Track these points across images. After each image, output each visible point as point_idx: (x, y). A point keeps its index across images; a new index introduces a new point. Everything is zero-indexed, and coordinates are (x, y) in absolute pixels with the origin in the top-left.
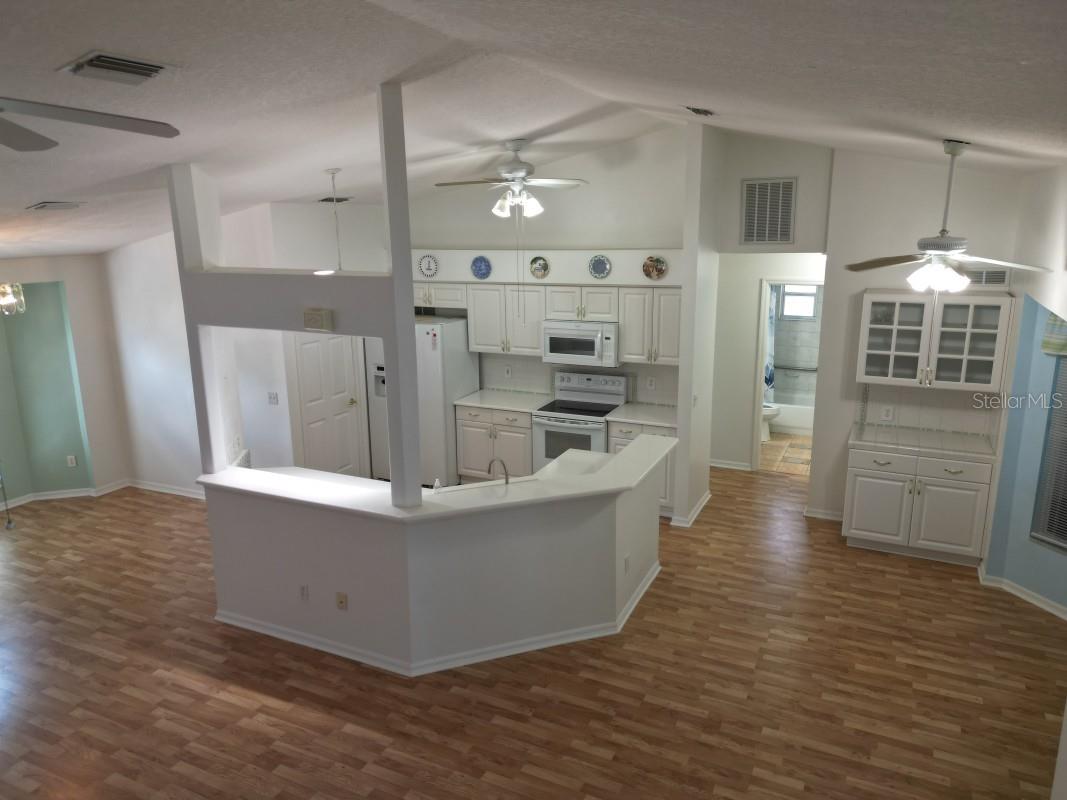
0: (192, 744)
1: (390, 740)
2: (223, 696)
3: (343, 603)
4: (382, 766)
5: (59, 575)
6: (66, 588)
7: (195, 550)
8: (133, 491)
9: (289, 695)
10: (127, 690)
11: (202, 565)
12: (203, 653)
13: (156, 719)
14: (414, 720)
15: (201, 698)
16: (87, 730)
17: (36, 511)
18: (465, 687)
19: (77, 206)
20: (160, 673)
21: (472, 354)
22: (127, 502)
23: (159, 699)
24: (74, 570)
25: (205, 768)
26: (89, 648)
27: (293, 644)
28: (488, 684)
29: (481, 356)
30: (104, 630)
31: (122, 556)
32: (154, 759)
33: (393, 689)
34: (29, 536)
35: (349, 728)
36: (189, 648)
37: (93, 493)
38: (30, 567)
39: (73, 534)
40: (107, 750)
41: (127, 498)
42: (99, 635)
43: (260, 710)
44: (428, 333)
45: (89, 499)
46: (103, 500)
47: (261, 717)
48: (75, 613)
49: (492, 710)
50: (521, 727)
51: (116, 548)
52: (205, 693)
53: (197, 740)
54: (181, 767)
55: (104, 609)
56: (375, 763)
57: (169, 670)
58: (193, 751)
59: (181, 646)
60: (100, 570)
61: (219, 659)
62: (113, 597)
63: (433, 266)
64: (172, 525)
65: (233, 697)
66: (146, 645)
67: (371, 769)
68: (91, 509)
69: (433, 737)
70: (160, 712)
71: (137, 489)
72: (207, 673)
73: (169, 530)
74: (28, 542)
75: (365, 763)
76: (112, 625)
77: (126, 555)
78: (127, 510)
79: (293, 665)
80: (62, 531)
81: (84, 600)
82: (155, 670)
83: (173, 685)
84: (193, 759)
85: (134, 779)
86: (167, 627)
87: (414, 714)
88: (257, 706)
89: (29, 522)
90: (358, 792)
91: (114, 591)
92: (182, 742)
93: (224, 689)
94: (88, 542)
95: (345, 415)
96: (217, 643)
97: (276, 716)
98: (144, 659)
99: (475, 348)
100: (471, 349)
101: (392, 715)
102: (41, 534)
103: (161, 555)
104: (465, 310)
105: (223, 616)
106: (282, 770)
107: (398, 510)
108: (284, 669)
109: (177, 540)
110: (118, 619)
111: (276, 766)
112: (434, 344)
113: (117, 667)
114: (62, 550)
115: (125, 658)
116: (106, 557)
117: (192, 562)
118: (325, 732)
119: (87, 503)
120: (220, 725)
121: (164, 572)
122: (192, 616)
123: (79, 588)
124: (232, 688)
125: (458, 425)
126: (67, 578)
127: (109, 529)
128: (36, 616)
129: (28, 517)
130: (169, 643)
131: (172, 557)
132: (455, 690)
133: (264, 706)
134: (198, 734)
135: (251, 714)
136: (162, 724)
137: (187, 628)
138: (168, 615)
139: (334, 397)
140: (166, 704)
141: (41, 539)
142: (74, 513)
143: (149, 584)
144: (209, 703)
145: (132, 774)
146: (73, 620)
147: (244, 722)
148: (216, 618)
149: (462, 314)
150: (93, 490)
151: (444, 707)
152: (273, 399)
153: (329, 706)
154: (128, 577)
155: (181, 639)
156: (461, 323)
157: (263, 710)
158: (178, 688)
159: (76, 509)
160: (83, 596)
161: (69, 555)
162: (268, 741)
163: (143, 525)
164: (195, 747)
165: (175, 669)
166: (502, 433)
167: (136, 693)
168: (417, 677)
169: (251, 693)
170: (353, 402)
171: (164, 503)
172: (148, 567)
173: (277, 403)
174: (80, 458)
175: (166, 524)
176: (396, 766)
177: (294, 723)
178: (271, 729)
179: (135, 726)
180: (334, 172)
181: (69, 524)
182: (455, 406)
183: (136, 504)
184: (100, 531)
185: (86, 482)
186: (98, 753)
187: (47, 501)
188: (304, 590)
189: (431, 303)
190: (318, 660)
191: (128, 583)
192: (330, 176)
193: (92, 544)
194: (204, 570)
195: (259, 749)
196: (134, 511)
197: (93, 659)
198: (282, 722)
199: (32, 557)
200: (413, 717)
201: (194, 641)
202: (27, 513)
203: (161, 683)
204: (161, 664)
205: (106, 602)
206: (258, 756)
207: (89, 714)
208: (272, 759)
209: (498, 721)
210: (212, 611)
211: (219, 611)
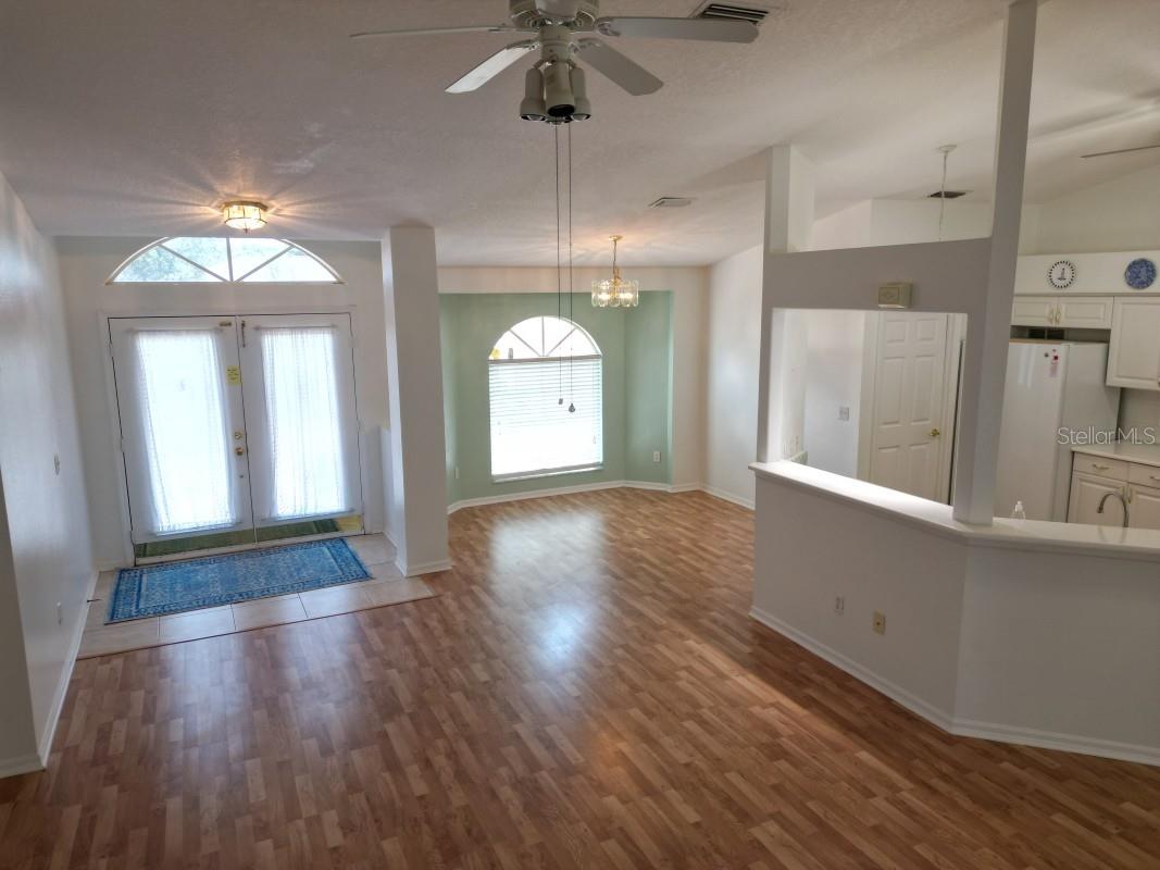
0: (705, 710)
1: (911, 786)
2: (741, 680)
3: (880, 624)
4: (895, 806)
5: (630, 546)
6: (631, 556)
7: (743, 552)
8: (701, 494)
9: (807, 702)
10: (661, 647)
11: (748, 566)
12: (732, 640)
13: (679, 679)
14: (944, 777)
15: (722, 676)
16: (623, 667)
17: (623, 494)
18: (1023, 768)
19: (689, 203)
20: (691, 643)
21: (1111, 389)
22: (695, 502)
23: (684, 663)
24: (642, 544)
25: (711, 734)
26: (639, 606)
27: (821, 659)
28: (1058, 777)
29: (1124, 392)
30: (654, 595)
31: (682, 543)
32: (669, 710)
33: (924, 737)
34: (614, 511)
35: (864, 755)
36: (720, 632)
37: (669, 489)
38: (610, 534)
39: (647, 517)
40: (634, 688)
41: (695, 499)
42: (648, 598)
43: (772, 705)
44: (1047, 355)
45: (665, 494)
46: (677, 496)
47: (773, 712)
48: (634, 576)
49: (1054, 806)
50: (1097, 841)
51: (677, 536)
52: (726, 672)
53: (710, 708)
54: (690, 725)
55: (658, 580)
56: (887, 799)
57: (699, 643)
58: (704, 716)
59: (714, 627)
60: (662, 550)
61: (747, 649)
62: (666, 573)
63: (1068, 274)
64: (730, 529)
65: (749, 684)
66: (686, 618)
67: (880, 802)
68: (665, 501)
69: (966, 804)
70: (683, 674)
71: (704, 493)
72: (731, 656)
73: (725, 531)
74: (613, 516)
75: (875, 795)
76: (660, 593)
77: (684, 543)
78: (693, 507)
79: (818, 678)
80: (639, 513)
81: (643, 569)
82: (688, 639)
83: (701, 657)
84: (703, 723)
85: (650, 719)
86: (705, 608)
87: (944, 770)
88: (771, 700)
89: (617, 501)
90: (861, 819)
91: (669, 568)
92: (697, 705)
93: (743, 675)
94: (657, 526)
95: (923, 447)
96: (748, 636)
97: (787, 715)
98: (681, 629)
99: (1115, 380)
100: (1108, 383)
101: (916, 762)
102: (622, 512)
103: (715, 550)
104: (1108, 332)
105: (756, 613)
106: (783, 765)
107: (959, 524)
108: (804, 677)
109: (729, 541)
110: (667, 590)
111: (778, 759)
112: (1054, 370)
113: (657, 628)
114: (636, 527)
115: (664, 622)
116: (668, 540)
117: (738, 562)
118: (838, 749)
119: (663, 496)
120: (733, 704)
121: (712, 564)
122: (729, 606)
123: (641, 559)
124: (751, 676)
125: (1074, 476)
126: (635, 549)
127: (675, 519)
128: (607, 571)
129: (616, 498)
130: (705, 622)
131: (722, 553)
132: (1005, 765)
133: (779, 703)
134: (712, 704)
135: (764, 706)
136: (682, 684)
137: (723, 615)
138: (709, 599)
139: (913, 424)
140: (689, 669)
141: (623, 516)
142: (652, 502)
143: (698, 570)
144: (727, 682)
145: (649, 714)
146: (631, 581)
147: (756, 710)
148: (751, 614)
149: (1101, 336)
150: (670, 487)
151: (986, 778)
152: (844, 414)
153: (847, 727)
154: (682, 560)
155: (715, 621)
156: (1099, 348)
157: (776, 705)
158: (702, 659)
159: (653, 499)
160: (644, 565)
161: (640, 532)
162: (775, 734)
163: (704, 523)
164: (706, 713)
165: (705, 645)
166: (1141, 496)
167: (668, 653)
168: (958, 736)
169: (767, 687)
170: (935, 433)
171: (726, 509)
172: (701, 557)
173: (848, 418)
174: (663, 456)
175: (723, 526)
176: (910, 812)
177: (805, 728)
178: (782, 726)
179: (661, 678)
180: (947, 150)
181: (645, 509)
182: (1073, 453)
183: (701, 504)
184: (668, 520)
185: (665, 479)
186: (627, 688)
187: (634, 489)
188: (839, 604)
189: (1057, 321)
190: (843, 680)
191: (681, 565)
192: (943, 155)
193: (660, 528)
194: (748, 571)
195: (765, 738)
196: (700, 511)
197: (641, 615)
198: (794, 723)
199: (614, 527)
200: (945, 775)
201: (726, 627)
202: (618, 495)
203: (690, 652)
204: (693, 636)
205: (658, 574)
206: (762, 744)
207: (628, 656)
208: (776, 752)
209: (1059, 818)
210: (747, 607)
211: (753, 607)
